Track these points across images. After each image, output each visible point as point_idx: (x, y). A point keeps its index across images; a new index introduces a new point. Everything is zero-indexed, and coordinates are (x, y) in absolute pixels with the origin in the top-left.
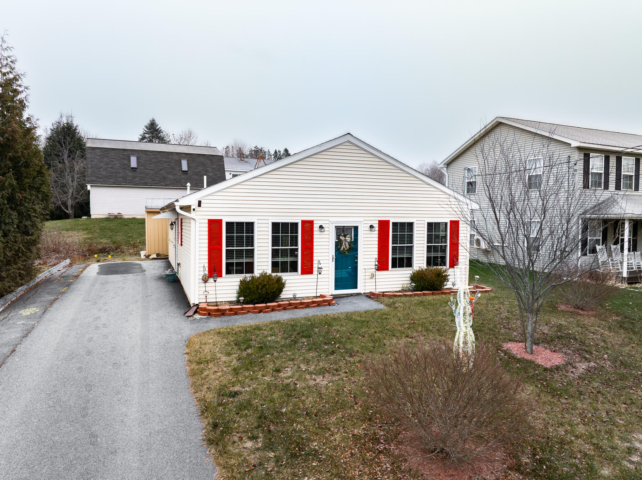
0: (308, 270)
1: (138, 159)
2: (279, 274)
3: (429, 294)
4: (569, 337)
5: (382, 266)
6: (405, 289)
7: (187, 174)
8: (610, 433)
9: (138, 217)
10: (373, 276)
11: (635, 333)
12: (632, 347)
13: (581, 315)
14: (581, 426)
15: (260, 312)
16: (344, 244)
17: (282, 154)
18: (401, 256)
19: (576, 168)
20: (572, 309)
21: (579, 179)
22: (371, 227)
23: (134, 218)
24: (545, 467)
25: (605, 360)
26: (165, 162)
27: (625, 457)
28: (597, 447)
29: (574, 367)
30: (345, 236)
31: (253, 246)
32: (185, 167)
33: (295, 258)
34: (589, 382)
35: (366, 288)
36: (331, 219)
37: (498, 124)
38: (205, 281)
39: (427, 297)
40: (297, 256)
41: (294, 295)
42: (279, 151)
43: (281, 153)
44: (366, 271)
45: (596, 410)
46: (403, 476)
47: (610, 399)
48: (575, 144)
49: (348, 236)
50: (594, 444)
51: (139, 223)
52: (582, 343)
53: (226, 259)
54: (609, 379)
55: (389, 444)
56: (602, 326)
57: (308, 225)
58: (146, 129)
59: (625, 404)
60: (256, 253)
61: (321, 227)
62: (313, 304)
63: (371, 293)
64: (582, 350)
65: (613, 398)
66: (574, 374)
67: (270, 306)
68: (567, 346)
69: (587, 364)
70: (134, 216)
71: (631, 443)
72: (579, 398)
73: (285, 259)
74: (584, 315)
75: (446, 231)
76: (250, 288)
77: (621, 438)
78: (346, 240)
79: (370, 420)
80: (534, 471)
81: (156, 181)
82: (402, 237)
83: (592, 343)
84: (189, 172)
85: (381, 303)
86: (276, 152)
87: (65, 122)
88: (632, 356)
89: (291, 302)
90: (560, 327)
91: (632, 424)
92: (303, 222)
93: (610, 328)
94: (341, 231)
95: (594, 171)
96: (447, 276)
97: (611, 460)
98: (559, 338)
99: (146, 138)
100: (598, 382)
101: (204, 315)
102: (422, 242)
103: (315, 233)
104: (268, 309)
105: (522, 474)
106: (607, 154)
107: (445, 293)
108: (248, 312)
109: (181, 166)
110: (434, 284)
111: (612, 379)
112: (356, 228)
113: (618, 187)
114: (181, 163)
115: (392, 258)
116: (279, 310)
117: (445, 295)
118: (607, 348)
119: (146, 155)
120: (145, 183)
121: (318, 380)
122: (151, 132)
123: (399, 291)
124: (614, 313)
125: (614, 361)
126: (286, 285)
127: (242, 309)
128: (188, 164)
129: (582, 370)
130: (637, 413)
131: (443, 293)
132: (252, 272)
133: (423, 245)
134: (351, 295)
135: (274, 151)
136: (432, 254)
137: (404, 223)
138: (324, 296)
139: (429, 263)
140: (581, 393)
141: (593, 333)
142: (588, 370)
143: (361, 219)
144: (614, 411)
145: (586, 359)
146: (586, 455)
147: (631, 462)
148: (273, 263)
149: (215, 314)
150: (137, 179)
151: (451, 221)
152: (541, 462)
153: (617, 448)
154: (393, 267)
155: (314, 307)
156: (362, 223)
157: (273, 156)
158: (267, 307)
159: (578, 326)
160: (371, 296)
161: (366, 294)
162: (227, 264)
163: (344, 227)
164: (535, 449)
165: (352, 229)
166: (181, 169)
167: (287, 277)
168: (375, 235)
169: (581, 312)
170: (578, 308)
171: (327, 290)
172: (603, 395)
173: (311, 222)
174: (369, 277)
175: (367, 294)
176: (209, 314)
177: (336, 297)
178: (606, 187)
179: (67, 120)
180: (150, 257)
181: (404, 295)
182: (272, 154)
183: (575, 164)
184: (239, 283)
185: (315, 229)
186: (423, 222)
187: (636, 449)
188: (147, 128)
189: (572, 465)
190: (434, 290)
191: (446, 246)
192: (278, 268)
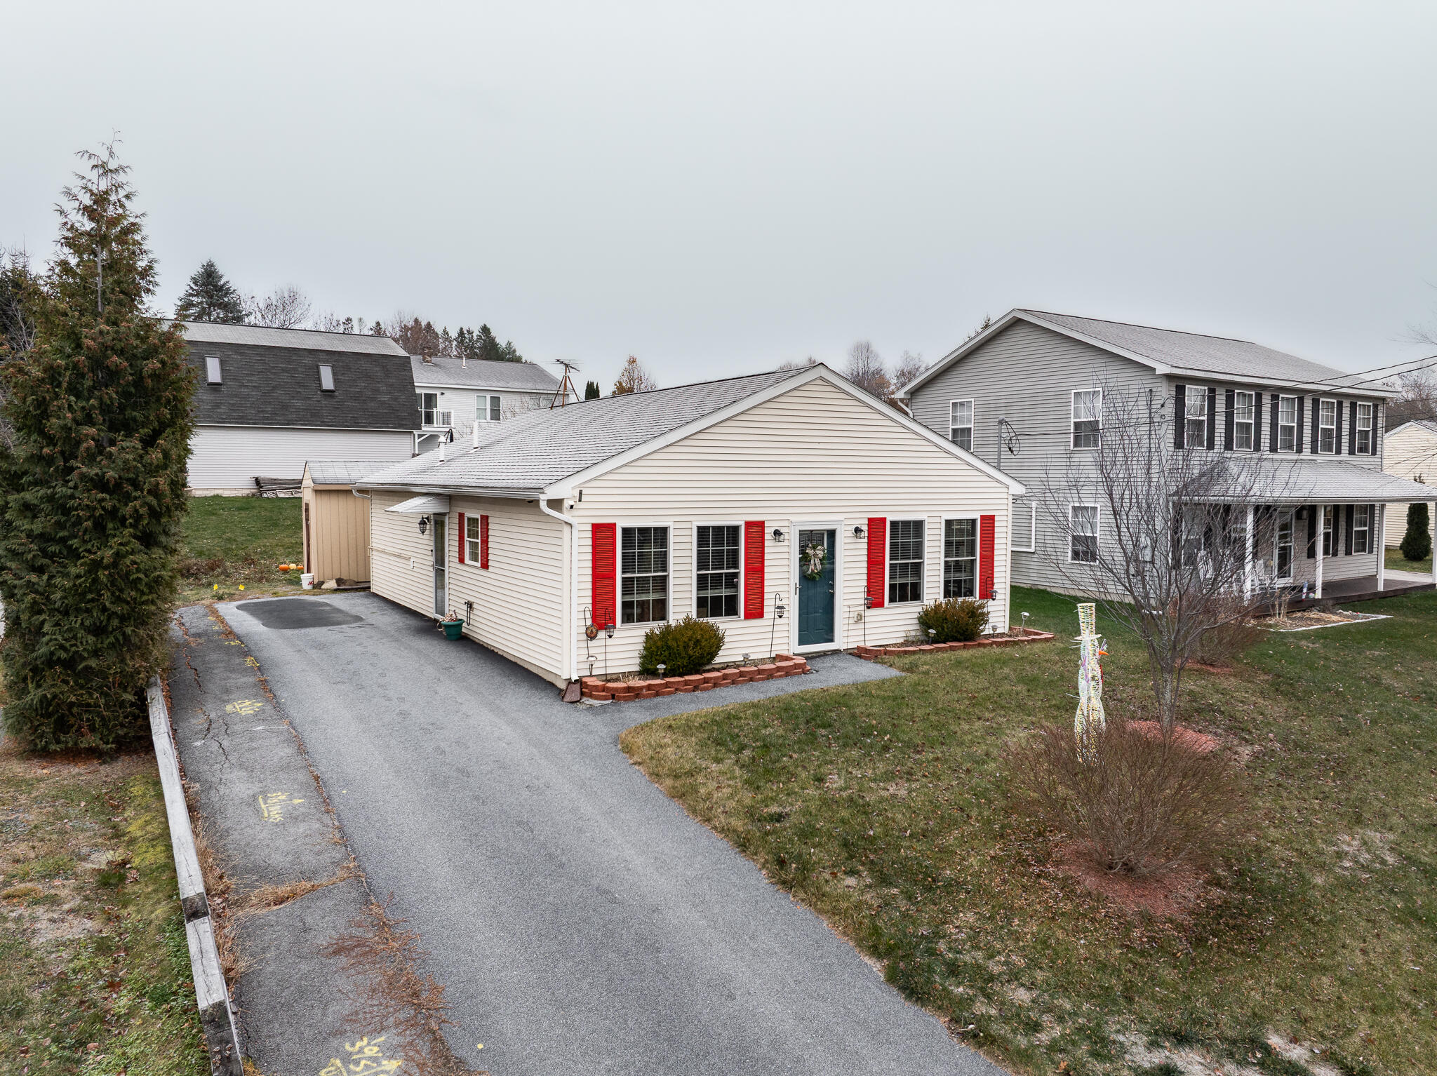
0: (755, 612)
1: (222, 363)
2: (711, 620)
3: (959, 648)
4: (1211, 709)
5: (874, 601)
6: (911, 639)
7: (332, 397)
8: (1310, 835)
9: (226, 494)
10: (860, 618)
11: (1299, 700)
12: (1302, 720)
13: (1213, 674)
14: (1272, 829)
15: (695, 689)
16: (812, 562)
17: (475, 338)
18: (903, 581)
19: (1163, 411)
20: (1199, 666)
21: (1167, 433)
22: (857, 530)
23: (218, 495)
24: (1248, 880)
25: (1271, 740)
26: (284, 370)
27: (1336, 863)
28: (1302, 853)
29: (1236, 753)
30: (814, 548)
31: (665, 570)
32: (327, 381)
33: (732, 590)
34: (1262, 772)
35: (850, 639)
36: (793, 518)
37: (1015, 324)
38: (591, 636)
39: (957, 653)
40: (736, 586)
41: (746, 657)
42: (468, 331)
43: (475, 335)
44: (851, 609)
45: (1283, 808)
46: (1083, 901)
47: (1297, 793)
48: (1161, 369)
49: (819, 547)
50: (1297, 850)
51: (239, 509)
52: (1232, 718)
53: (623, 594)
54: (1287, 767)
55: (1044, 865)
56: (1250, 691)
57: (756, 528)
58: (193, 286)
59: (1317, 799)
60: (671, 582)
61: (777, 533)
62: (778, 671)
63: (858, 648)
64: (1236, 728)
65: (1300, 793)
66: (1239, 762)
67: (711, 678)
68: (1213, 722)
69: (1249, 748)
70: (216, 492)
71: (1338, 847)
72: (1256, 795)
73: (716, 593)
74: (1218, 674)
75: (974, 534)
76: (669, 648)
77: (1325, 841)
78: (815, 555)
79: (1002, 836)
80: (1237, 884)
81: (267, 412)
82: (905, 546)
83: (1246, 718)
84: (336, 394)
85: (891, 666)
86: (461, 333)
87: (9, 266)
88: (1305, 734)
89: (742, 669)
90: (1193, 696)
91: (1333, 822)
92: (748, 524)
93: (1262, 693)
94: (809, 539)
95: (1190, 417)
96: (983, 614)
97: (1322, 866)
98: (1199, 711)
99: (194, 306)
100: (1274, 772)
101: (605, 698)
102: (937, 555)
103: (767, 543)
104: (707, 683)
105: (1224, 888)
106: (1212, 385)
107: (984, 645)
108: (676, 689)
109: (319, 379)
110: (967, 629)
111: (1291, 767)
112: (832, 534)
113: (1228, 446)
114: (318, 372)
115: (890, 585)
116: (726, 686)
117: (984, 647)
118: (1269, 723)
119: (241, 354)
120: (242, 417)
121: (891, 790)
122: (207, 292)
123: (902, 644)
124: (1259, 669)
125: (1284, 741)
126: (726, 640)
127: (667, 685)
128: (334, 374)
129: (1246, 757)
130: (1334, 809)
131: (980, 645)
132: (663, 617)
133: (937, 561)
134: (824, 654)
135: (458, 330)
136: (953, 576)
137: (909, 522)
138: (787, 658)
139: (947, 594)
140: (1257, 788)
141: (1242, 702)
142: (1256, 756)
143: (841, 517)
144: (1306, 809)
145: (1247, 741)
146: (1291, 863)
147: (1346, 869)
148: (699, 599)
149: (624, 697)
150: (223, 409)
151: (981, 516)
152: (1241, 873)
153: (1324, 854)
154: (892, 600)
155: (781, 676)
156: (843, 523)
157: (455, 343)
158: (706, 681)
159: (1217, 691)
160: (861, 653)
161: (849, 651)
162: (624, 604)
163: (812, 531)
164: (1229, 859)
165: (823, 534)
166: (320, 385)
167: (723, 624)
168: (863, 544)
169: (1211, 669)
170: (1205, 663)
171: (786, 647)
172: (1286, 789)
173: (761, 525)
174: (852, 621)
175: (851, 651)
176: (613, 697)
177: (810, 657)
178: (1211, 446)
179: (13, 262)
180: (323, 587)
181: (920, 650)
182: (453, 337)
183: (1162, 406)
184: (643, 639)
185: (767, 537)
186: (938, 520)
187: (1346, 854)
188: (195, 283)
189: (1279, 875)
190: (966, 640)
191: (973, 562)
192: (705, 609)
